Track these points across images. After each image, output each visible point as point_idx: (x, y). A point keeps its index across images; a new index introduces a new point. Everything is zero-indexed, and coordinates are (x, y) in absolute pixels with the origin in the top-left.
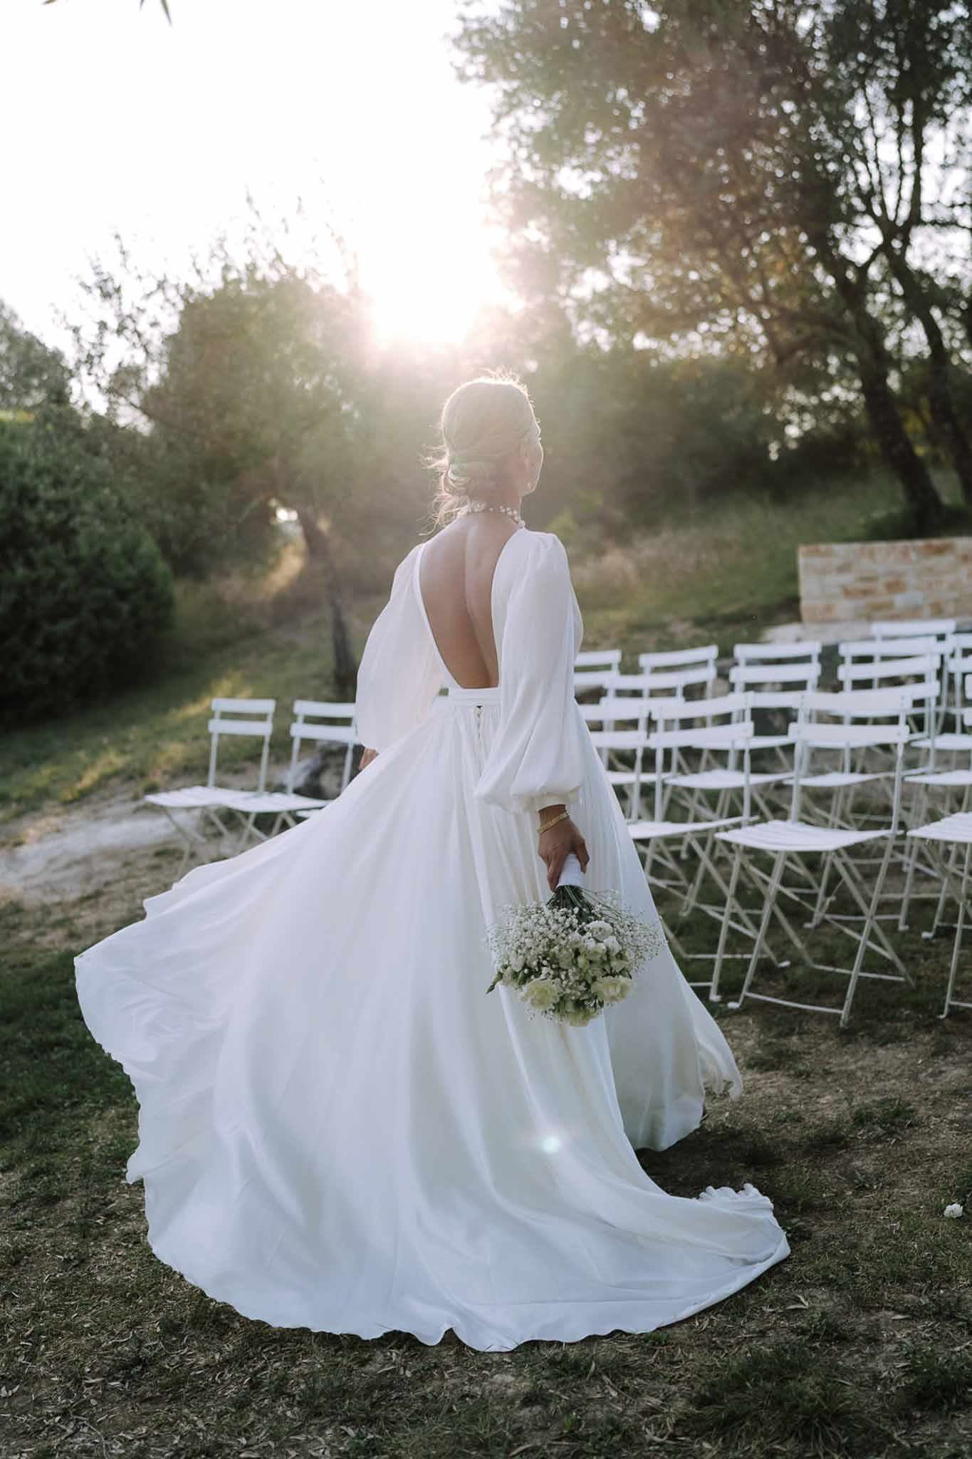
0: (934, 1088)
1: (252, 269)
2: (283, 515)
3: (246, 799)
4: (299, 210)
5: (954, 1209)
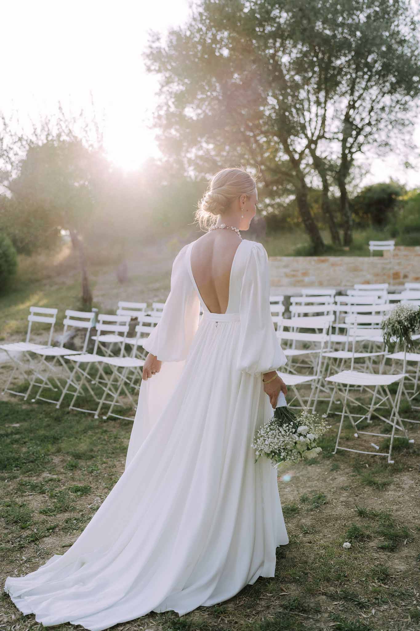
0: (333, 486)
1: (59, 136)
2: (63, 232)
3: (42, 349)
4: (81, 115)
5: (347, 545)
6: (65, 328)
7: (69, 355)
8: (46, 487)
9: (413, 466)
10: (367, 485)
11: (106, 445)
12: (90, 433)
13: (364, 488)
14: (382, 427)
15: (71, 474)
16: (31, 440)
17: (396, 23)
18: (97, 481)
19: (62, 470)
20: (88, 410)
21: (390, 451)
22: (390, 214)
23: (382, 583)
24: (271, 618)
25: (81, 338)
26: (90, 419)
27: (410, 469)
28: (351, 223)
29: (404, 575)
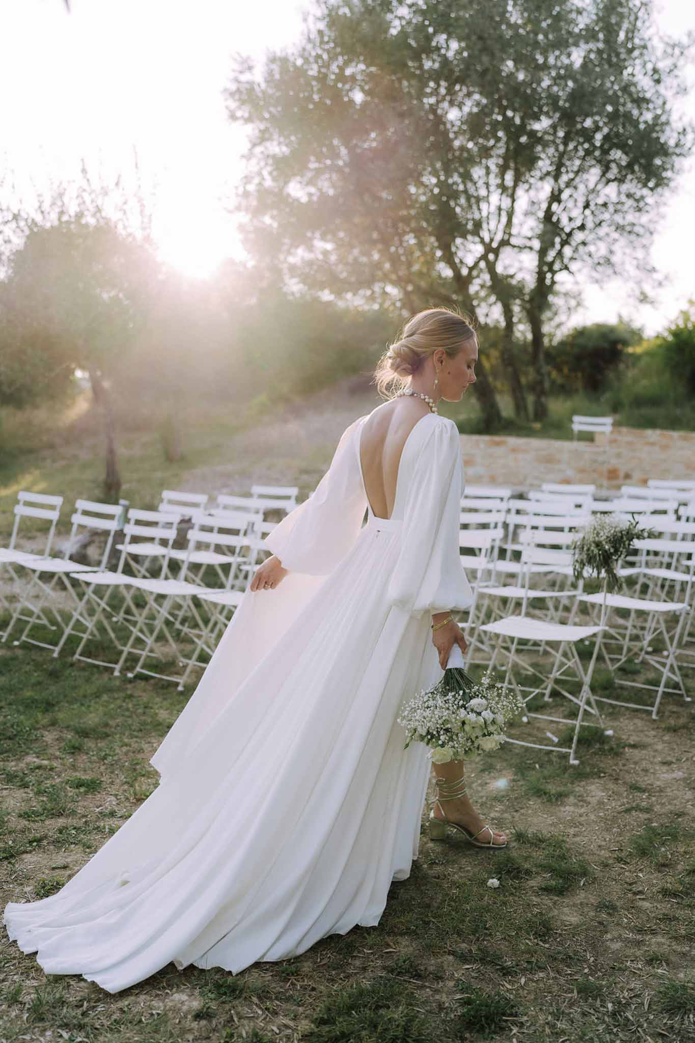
0: (481, 794)
1: (80, 215)
2: (79, 374)
3: (35, 560)
4: (117, 184)
5: (494, 882)
6: (75, 528)
7: (78, 573)
8: (31, 778)
9: (607, 771)
10: (534, 793)
11: (129, 717)
12: (105, 697)
13: (529, 800)
14: (565, 709)
15: (71, 760)
16: (10, 704)
17: (630, 70)
18: (112, 772)
19: (58, 753)
20: (103, 661)
21: (574, 746)
22: (611, 375)
23: (541, 940)
24: (366, 984)
25: (100, 547)
26: (106, 676)
27: (602, 775)
28: (547, 385)
29: (575, 930)
